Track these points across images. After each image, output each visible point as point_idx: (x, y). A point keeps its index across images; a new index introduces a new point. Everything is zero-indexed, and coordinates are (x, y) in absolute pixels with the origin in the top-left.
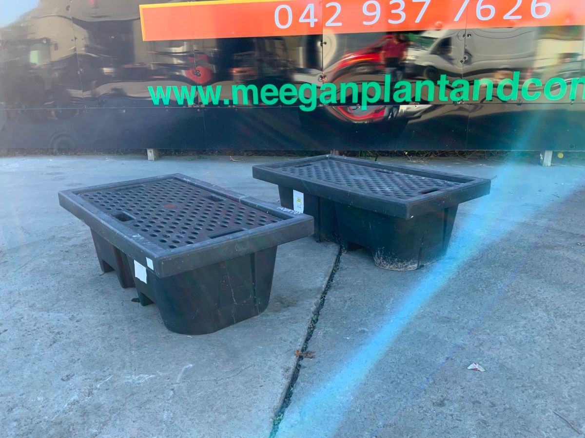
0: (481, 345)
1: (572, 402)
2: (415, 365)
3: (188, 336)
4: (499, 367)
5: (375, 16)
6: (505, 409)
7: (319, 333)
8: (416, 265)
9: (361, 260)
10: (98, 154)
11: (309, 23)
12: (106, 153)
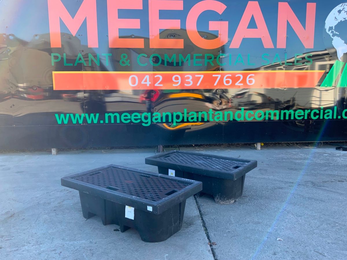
0: (276, 231)
1: (318, 246)
2: (257, 242)
3: (156, 243)
4: (288, 238)
5: (178, 82)
6: (298, 253)
7: (211, 235)
8: (233, 201)
9: (207, 201)
10: (16, 152)
11: (146, 84)
12: (22, 152)
